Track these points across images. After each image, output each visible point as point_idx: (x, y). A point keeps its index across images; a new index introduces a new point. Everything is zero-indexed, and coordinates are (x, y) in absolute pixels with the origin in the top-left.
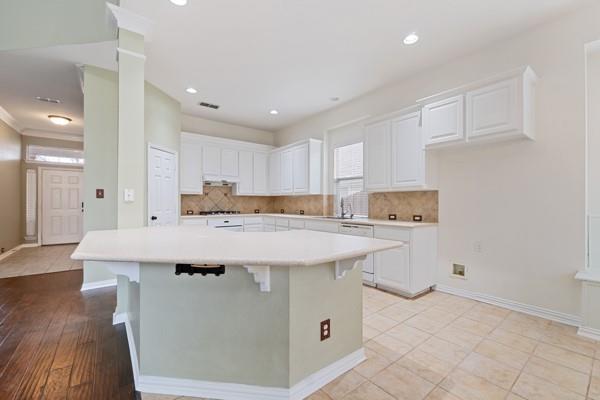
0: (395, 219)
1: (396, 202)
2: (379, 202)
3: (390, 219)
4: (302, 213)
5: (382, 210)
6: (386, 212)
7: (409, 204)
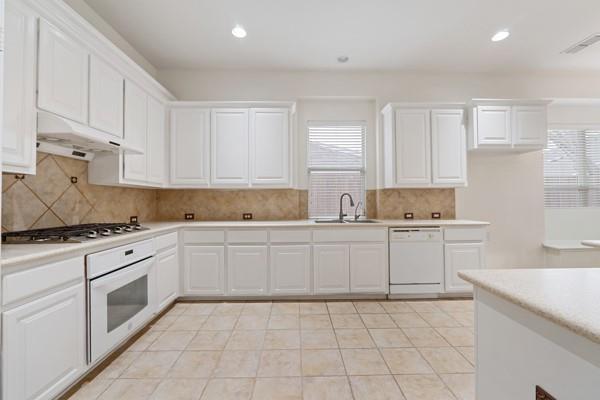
0: (412, 218)
1: (412, 200)
2: (391, 199)
3: (406, 218)
4: (248, 217)
5: (395, 208)
6: (401, 211)
7: (427, 201)
